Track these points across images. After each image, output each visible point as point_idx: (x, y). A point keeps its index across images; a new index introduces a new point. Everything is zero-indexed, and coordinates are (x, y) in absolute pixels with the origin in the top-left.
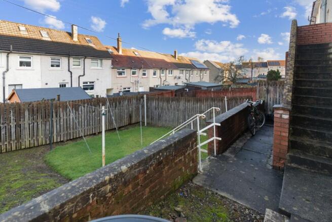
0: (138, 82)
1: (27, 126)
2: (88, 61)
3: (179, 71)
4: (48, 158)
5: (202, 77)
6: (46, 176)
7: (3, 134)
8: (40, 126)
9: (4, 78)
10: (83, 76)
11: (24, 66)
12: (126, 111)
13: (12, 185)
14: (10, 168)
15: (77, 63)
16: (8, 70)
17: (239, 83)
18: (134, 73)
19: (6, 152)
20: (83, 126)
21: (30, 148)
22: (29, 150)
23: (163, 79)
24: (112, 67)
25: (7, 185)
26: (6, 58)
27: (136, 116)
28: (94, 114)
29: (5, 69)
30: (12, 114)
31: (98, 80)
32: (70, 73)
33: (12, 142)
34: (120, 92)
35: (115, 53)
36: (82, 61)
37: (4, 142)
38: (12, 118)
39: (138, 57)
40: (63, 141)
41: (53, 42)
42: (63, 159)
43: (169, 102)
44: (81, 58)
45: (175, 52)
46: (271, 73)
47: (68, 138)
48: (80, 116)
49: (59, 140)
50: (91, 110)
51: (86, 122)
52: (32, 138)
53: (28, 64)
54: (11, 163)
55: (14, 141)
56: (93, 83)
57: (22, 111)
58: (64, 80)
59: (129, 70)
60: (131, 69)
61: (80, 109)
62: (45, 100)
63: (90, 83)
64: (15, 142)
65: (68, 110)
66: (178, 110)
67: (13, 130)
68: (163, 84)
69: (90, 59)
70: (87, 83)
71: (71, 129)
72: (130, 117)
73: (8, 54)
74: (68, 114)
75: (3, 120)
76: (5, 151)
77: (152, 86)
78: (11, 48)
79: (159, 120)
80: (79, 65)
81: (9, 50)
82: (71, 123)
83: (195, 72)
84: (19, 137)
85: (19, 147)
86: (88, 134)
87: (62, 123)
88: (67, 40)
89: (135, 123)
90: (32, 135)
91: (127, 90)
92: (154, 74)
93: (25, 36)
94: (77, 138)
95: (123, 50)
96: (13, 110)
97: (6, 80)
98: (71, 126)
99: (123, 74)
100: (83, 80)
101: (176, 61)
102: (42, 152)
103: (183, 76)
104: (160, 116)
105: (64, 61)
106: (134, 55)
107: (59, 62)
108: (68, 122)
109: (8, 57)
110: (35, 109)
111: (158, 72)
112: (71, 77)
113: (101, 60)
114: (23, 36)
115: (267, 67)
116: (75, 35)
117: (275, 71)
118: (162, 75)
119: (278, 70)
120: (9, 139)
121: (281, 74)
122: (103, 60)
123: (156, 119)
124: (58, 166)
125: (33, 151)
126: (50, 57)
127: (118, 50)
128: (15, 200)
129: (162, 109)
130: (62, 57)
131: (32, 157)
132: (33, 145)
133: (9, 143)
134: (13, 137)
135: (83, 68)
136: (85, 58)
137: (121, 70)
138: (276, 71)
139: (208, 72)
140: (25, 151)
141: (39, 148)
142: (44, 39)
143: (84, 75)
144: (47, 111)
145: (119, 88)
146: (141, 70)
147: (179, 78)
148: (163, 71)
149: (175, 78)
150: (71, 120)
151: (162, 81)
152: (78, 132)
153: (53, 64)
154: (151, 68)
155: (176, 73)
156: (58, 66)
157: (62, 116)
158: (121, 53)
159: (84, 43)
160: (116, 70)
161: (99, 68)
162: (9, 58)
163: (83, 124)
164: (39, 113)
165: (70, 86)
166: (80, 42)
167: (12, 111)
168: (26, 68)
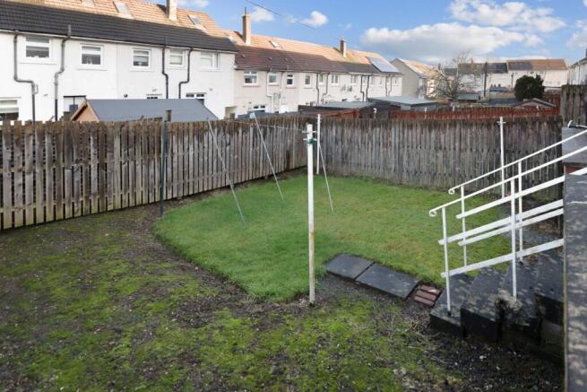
0: (279, 96)
1: (117, 167)
2: (195, 55)
3: (350, 76)
4: (163, 231)
5: (389, 89)
6: (174, 268)
7: (78, 182)
8: (139, 167)
9: (56, 84)
10: (186, 82)
11: (89, 63)
12: (282, 145)
13: (117, 286)
14: (101, 250)
15: (177, 60)
16: (63, 70)
17: (463, 101)
18: (272, 80)
19: (82, 216)
20: (210, 172)
21: (122, 209)
22: (121, 213)
23: (322, 90)
24: (235, 67)
25: (108, 285)
26: (60, 47)
27: (298, 156)
28: (228, 148)
29: (58, 69)
30: (92, 143)
31: (211, 90)
32: (164, 77)
33: (92, 198)
34: (249, 113)
35: (239, 42)
36: (185, 55)
37: (78, 198)
38: (92, 151)
39: (278, 51)
40: (176, 199)
41: (135, 21)
42: (193, 234)
43: (367, 129)
44: (185, 50)
45: (342, 42)
46: (523, 83)
47: (186, 194)
48: (206, 150)
49: (170, 197)
50: (224, 141)
51: (215, 163)
52: (125, 192)
53: (96, 60)
54: (99, 238)
55: (95, 195)
56: (203, 95)
57: (109, 139)
58: (154, 90)
59: (264, 73)
60: (268, 71)
61: (205, 139)
62: (145, 120)
63: (198, 95)
64: (98, 197)
65: (186, 139)
66: (386, 145)
67: (94, 175)
68: (322, 100)
69: (199, 53)
70: (193, 96)
71: (191, 176)
72: (288, 156)
73: (64, 41)
74: (186, 147)
75: (78, 155)
76: (79, 214)
77: (304, 104)
78: (70, 31)
79: (343, 162)
80: (181, 64)
81: (66, 35)
82: (191, 165)
83: (378, 79)
84: (103, 189)
85: (103, 207)
86: (219, 186)
87: (175, 165)
88: (159, 18)
89: (296, 169)
90: (125, 186)
91: (260, 109)
92: (307, 82)
93: (91, 11)
94: (199, 193)
95: (252, 39)
96: (93, 136)
97: (59, 87)
98: (191, 171)
99: (253, 80)
100: (186, 89)
101: (344, 58)
102: (146, 218)
103: (356, 86)
104: (345, 157)
105: (155, 54)
106: (271, 47)
107: (147, 57)
108: (186, 163)
109: (63, 46)
110: (132, 135)
111: (313, 77)
112: (167, 84)
113: (217, 54)
114: (86, 10)
115: (506, 71)
116: (173, 10)
117: (532, 78)
118: (320, 84)
119: (538, 77)
120: (86, 192)
121: (544, 84)
122: (221, 55)
123: (337, 162)
124: (189, 247)
125: (128, 214)
126: (131, 47)
127: (243, 37)
128: (136, 321)
129: (350, 141)
130: (153, 49)
131: (131, 227)
132: (127, 205)
133: (87, 198)
134: (94, 188)
135: (186, 68)
136: (192, 50)
137: (250, 74)
138: (535, 77)
139: (400, 79)
140: (114, 215)
141: (138, 211)
142: (121, 15)
143: (188, 80)
144: (151, 140)
145: (247, 105)
146: (285, 74)
147: (350, 90)
148: (322, 76)
149: (344, 89)
150: (191, 159)
151: (321, 94)
152: (201, 182)
153: (137, 60)
154: (302, 71)
155: (345, 80)
156: (145, 64)
157: (175, 150)
158: (248, 43)
159: (187, 24)
160: (243, 75)
161: (214, 68)
162: (66, 48)
163: (210, 167)
164: (138, 143)
165: (164, 97)
166: (180, 22)
167: (92, 138)
168: (91, 66)
